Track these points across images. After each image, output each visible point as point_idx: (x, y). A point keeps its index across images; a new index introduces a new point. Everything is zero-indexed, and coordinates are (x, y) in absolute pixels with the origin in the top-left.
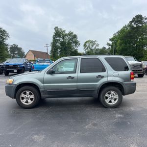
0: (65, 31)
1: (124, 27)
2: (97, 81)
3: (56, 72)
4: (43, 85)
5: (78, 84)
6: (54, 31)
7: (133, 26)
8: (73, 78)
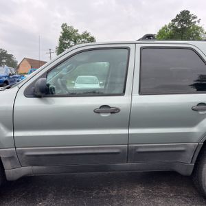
0: (77, 31)
1: (163, 28)
2: (193, 123)
3: (57, 92)
4: (10, 134)
5: (132, 131)
6: (62, 30)
7: (176, 27)
8: (115, 111)
